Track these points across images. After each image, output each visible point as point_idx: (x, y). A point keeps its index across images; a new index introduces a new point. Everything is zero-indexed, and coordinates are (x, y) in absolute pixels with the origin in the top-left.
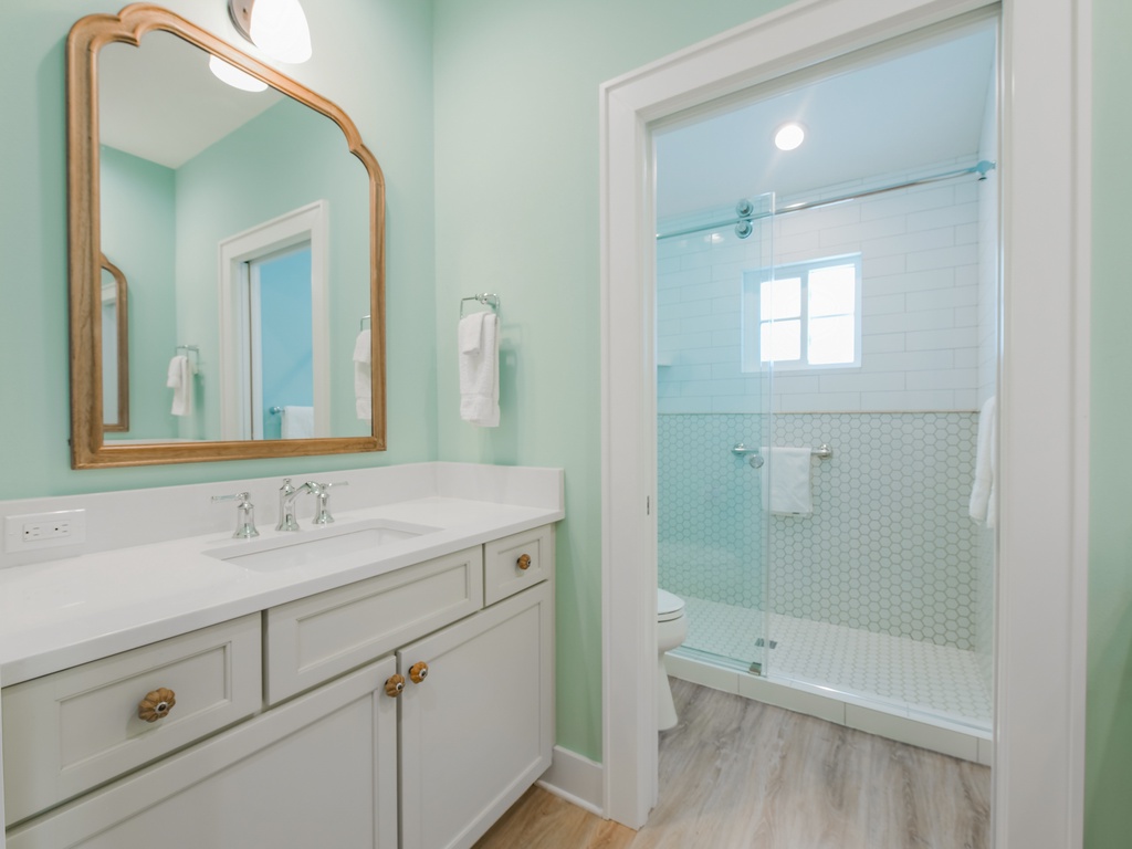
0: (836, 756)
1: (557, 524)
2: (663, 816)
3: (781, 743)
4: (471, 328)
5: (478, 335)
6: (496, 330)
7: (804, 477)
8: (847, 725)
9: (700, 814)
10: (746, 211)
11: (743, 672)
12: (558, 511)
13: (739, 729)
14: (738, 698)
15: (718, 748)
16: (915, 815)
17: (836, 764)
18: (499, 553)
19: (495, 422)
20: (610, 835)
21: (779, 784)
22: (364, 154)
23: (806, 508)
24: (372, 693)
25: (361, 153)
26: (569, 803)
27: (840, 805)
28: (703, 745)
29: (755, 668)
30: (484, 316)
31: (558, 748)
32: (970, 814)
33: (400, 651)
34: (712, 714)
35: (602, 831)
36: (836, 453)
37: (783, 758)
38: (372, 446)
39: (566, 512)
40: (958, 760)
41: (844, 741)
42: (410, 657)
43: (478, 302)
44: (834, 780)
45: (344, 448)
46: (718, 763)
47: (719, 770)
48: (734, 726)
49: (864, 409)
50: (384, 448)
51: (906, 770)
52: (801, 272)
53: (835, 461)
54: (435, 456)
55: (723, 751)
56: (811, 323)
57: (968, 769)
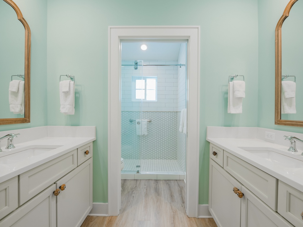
0: (156, 186)
1: (94, 142)
2: (123, 210)
3: (145, 187)
4: (65, 85)
5: (68, 87)
6: (74, 86)
7: (146, 126)
8: (158, 179)
9: (131, 207)
10: (136, 63)
11: (135, 173)
12: (94, 138)
13: (136, 186)
14: (134, 180)
15: (132, 192)
16: (171, 192)
17: (157, 188)
18: (81, 150)
19: (73, 113)
20: (111, 220)
21: (146, 195)
22: (23, 21)
23: (146, 133)
24: (49, 197)
25: (22, 21)
26: (98, 217)
27: (159, 195)
28: (129, 192)
29: (138, 172)
30: (70, 81)
31: (94, 203)
32: (180, 189)
33: (56, 182)
34: (129, 185)
35: (108, 220)
36: (152, 121)
37: (146, 189)
38: (25, 121)
39: (97, 138)
40: (177, 180)
41: (157, 182)
42: (59, 184)
43: (67, 77)
44: (157, 191)
45: (14, 122)
46: (133, 195)
47: (133, 196)
48: (135, 186)
49: (158, 111)
50: (29, 122)
51: (169, 185)
52: (145, 79)
53: (152, 123)
54: (46, 124)
55: (133, 192)
56: (147, 91)
57: (179, 181)
